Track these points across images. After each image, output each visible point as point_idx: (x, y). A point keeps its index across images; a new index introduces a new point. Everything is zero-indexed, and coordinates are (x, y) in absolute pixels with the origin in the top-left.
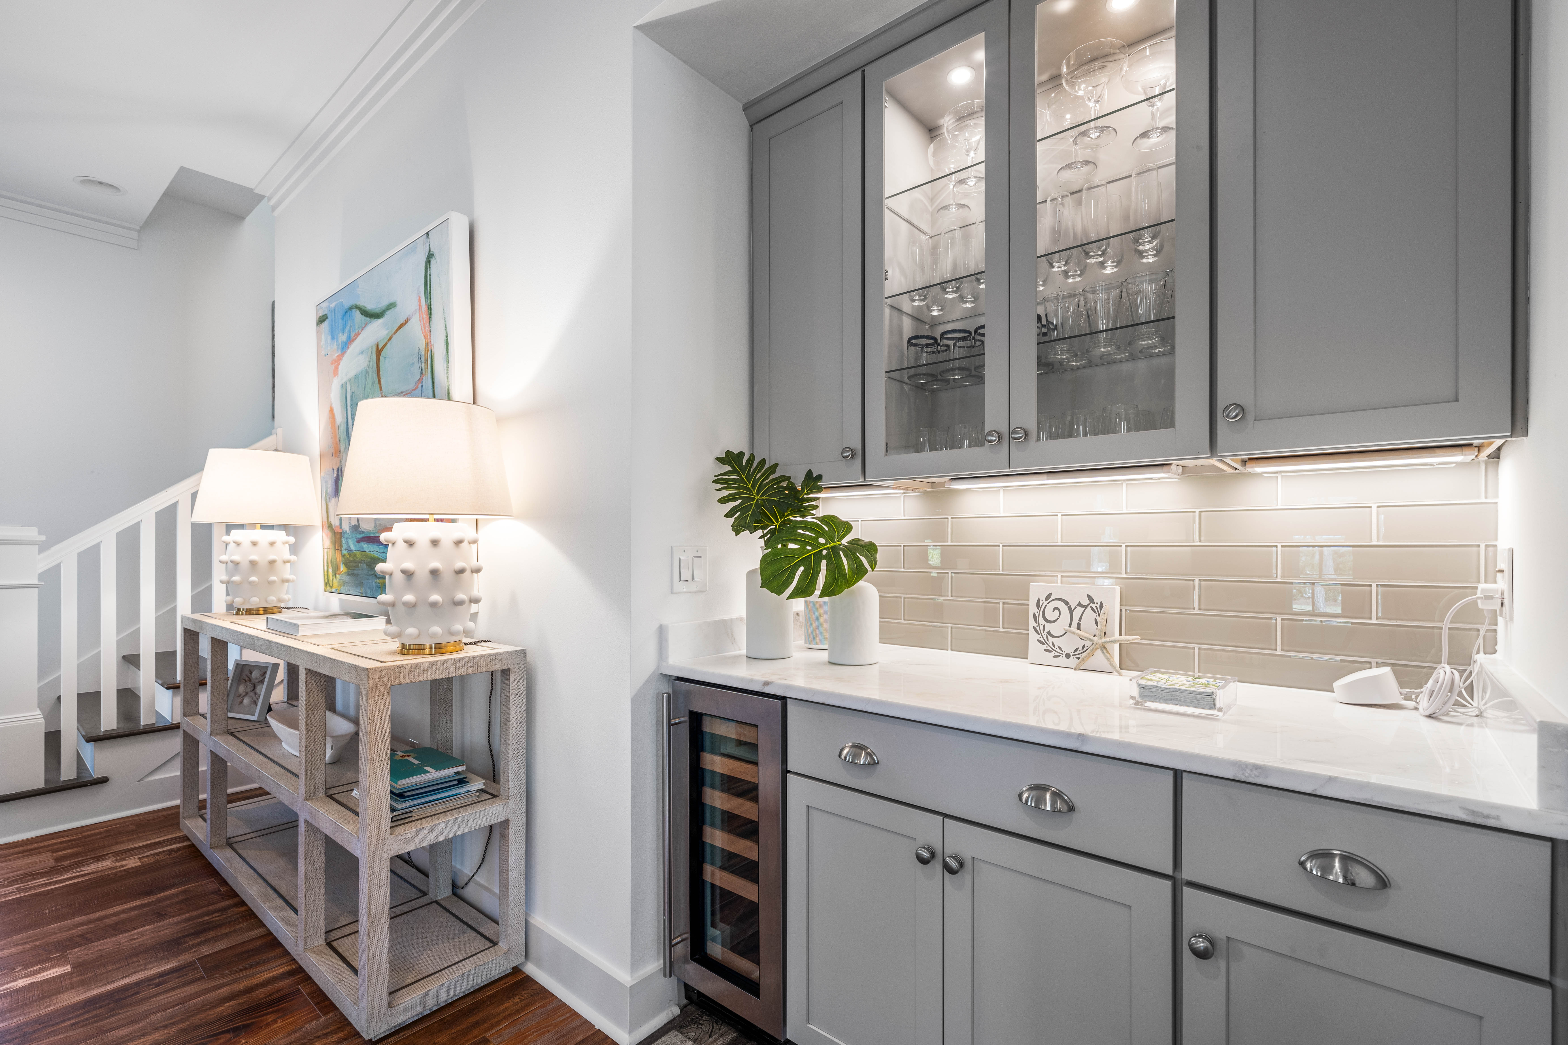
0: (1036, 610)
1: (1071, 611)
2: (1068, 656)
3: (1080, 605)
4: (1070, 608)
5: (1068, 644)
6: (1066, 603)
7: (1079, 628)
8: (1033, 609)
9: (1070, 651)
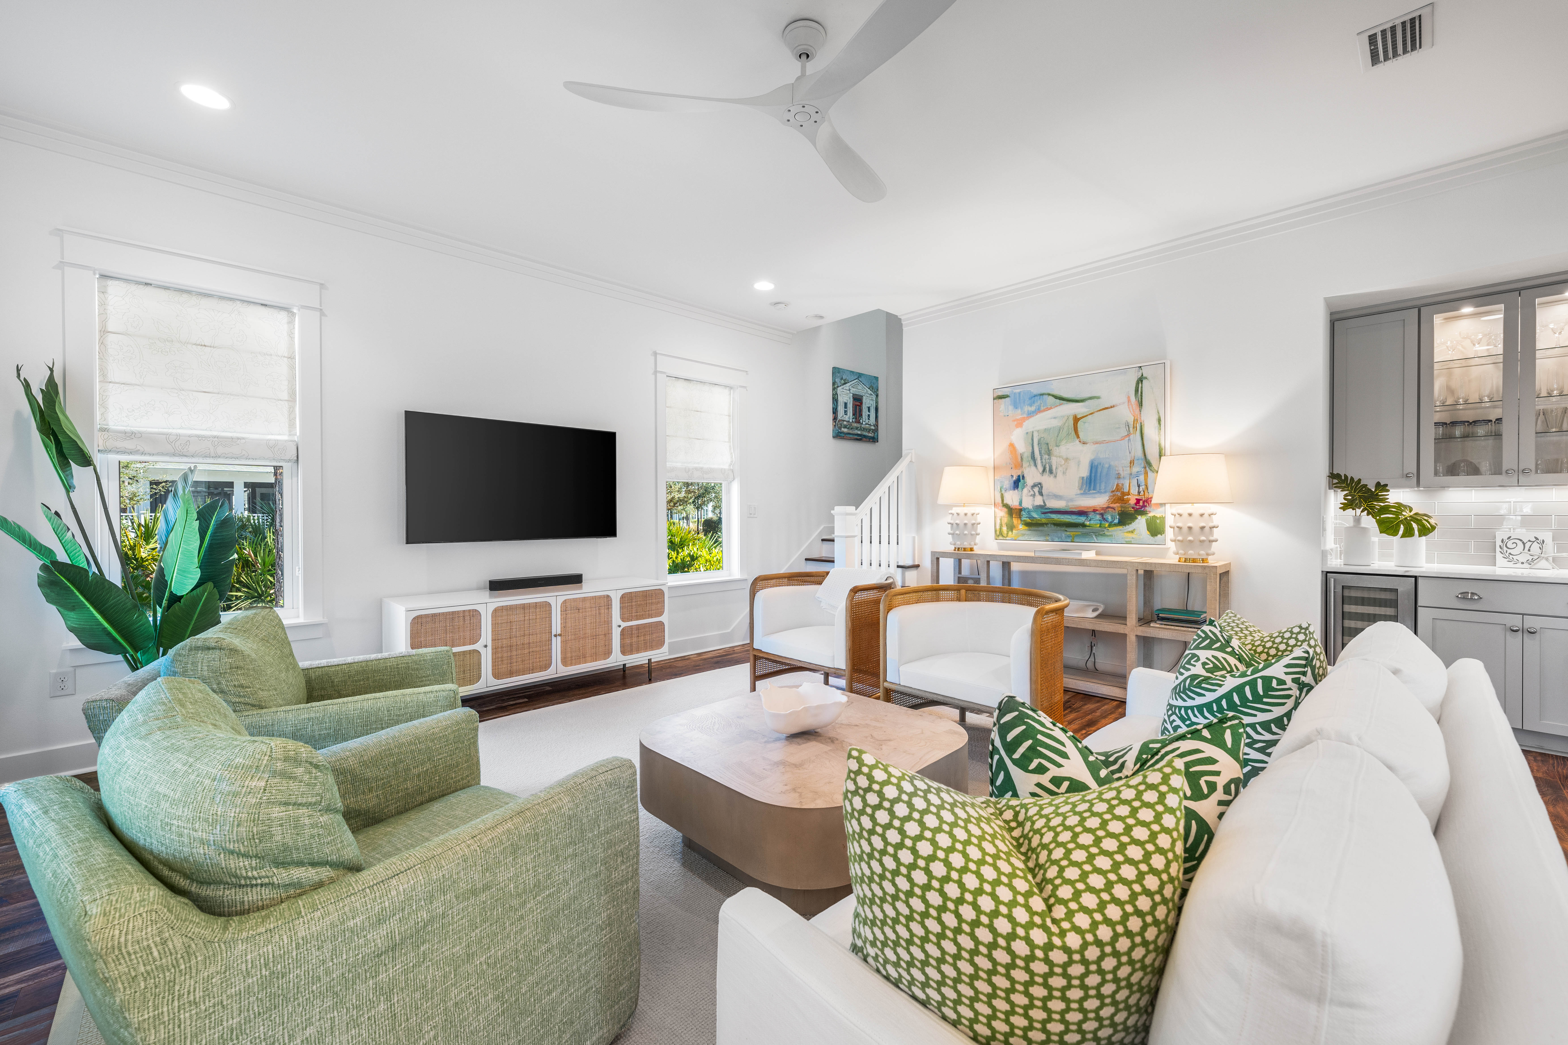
0: (1501, 544)
1: (1524, 544)
2: (1523, 563)
3: (1529, 541)
4: (1523, 543)
5: (1524, 558)
6: (1521, 540)
7: (1529, 550)
8: (1499, 543)
9: (1524, 561)
